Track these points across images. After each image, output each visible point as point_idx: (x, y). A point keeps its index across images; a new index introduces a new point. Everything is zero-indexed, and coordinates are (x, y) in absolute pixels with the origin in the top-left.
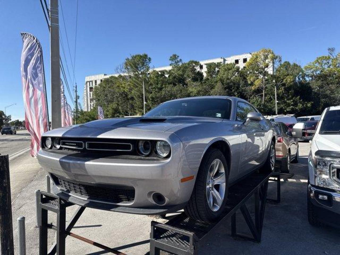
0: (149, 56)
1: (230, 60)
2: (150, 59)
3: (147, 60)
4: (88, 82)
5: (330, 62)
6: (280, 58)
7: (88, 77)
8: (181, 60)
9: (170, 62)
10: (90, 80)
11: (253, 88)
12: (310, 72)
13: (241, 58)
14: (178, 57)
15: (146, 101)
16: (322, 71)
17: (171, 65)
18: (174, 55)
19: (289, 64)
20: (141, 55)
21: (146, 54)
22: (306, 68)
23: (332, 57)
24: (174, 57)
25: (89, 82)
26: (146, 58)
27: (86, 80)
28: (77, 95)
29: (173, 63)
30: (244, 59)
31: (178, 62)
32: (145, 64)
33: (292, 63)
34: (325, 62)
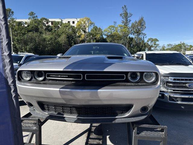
1: (65, 21)
2: (13, 12)
3: (11, 12)
5: (115, 29)
6: (94, 24)
8: (37, 16)
9: (29, 16)
11: (81, 39)
12: (106, 33)
13: (71, 20)
14: (35, 14)
15: (13, 42)
16: (111, 33)
17: (29, 19)
18: (32, 12)
19: (97, 27)
22: (105, 31)
23: (115, 27)
24: (32, 14)
29: (31, 17)
30: (73, 22)
31: (35, 17)
33: (98, 28)
34: (112, 28)
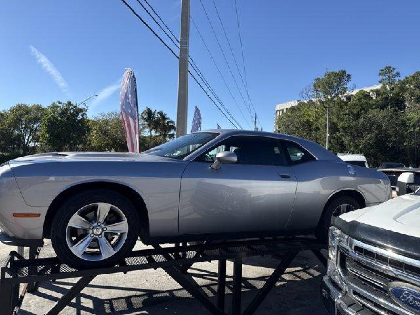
0: (347, 73)
2: (349, 76)
3: (345, 77)
4: (277, 111)
7: (278, 106)
9: (380, 77)
10: (281, 108)
14: (394, 69)
17: (381, 82)
18: (387, 67)
20: (337, 72)
21: (344, 70)
24: (387, 71)
25: (279, 111)
26: (343, 76)
27: (276, 109)
28: (256, 127)
29: (385, 78)
31: (394, 76)
32: (342, 83)
